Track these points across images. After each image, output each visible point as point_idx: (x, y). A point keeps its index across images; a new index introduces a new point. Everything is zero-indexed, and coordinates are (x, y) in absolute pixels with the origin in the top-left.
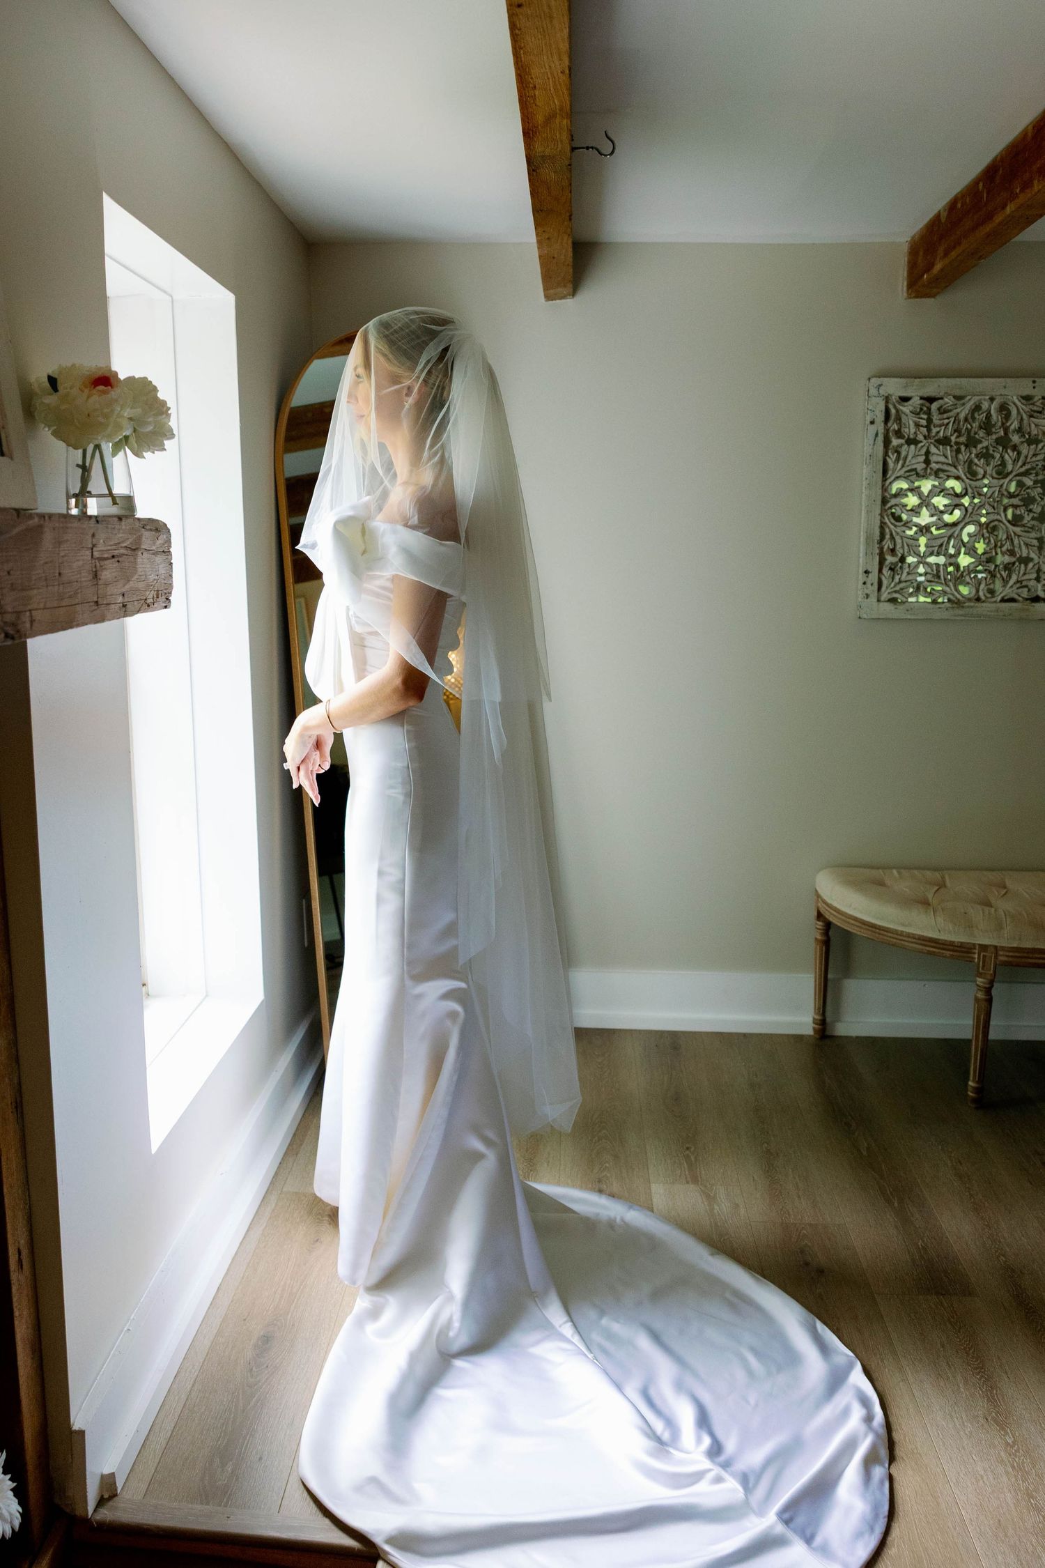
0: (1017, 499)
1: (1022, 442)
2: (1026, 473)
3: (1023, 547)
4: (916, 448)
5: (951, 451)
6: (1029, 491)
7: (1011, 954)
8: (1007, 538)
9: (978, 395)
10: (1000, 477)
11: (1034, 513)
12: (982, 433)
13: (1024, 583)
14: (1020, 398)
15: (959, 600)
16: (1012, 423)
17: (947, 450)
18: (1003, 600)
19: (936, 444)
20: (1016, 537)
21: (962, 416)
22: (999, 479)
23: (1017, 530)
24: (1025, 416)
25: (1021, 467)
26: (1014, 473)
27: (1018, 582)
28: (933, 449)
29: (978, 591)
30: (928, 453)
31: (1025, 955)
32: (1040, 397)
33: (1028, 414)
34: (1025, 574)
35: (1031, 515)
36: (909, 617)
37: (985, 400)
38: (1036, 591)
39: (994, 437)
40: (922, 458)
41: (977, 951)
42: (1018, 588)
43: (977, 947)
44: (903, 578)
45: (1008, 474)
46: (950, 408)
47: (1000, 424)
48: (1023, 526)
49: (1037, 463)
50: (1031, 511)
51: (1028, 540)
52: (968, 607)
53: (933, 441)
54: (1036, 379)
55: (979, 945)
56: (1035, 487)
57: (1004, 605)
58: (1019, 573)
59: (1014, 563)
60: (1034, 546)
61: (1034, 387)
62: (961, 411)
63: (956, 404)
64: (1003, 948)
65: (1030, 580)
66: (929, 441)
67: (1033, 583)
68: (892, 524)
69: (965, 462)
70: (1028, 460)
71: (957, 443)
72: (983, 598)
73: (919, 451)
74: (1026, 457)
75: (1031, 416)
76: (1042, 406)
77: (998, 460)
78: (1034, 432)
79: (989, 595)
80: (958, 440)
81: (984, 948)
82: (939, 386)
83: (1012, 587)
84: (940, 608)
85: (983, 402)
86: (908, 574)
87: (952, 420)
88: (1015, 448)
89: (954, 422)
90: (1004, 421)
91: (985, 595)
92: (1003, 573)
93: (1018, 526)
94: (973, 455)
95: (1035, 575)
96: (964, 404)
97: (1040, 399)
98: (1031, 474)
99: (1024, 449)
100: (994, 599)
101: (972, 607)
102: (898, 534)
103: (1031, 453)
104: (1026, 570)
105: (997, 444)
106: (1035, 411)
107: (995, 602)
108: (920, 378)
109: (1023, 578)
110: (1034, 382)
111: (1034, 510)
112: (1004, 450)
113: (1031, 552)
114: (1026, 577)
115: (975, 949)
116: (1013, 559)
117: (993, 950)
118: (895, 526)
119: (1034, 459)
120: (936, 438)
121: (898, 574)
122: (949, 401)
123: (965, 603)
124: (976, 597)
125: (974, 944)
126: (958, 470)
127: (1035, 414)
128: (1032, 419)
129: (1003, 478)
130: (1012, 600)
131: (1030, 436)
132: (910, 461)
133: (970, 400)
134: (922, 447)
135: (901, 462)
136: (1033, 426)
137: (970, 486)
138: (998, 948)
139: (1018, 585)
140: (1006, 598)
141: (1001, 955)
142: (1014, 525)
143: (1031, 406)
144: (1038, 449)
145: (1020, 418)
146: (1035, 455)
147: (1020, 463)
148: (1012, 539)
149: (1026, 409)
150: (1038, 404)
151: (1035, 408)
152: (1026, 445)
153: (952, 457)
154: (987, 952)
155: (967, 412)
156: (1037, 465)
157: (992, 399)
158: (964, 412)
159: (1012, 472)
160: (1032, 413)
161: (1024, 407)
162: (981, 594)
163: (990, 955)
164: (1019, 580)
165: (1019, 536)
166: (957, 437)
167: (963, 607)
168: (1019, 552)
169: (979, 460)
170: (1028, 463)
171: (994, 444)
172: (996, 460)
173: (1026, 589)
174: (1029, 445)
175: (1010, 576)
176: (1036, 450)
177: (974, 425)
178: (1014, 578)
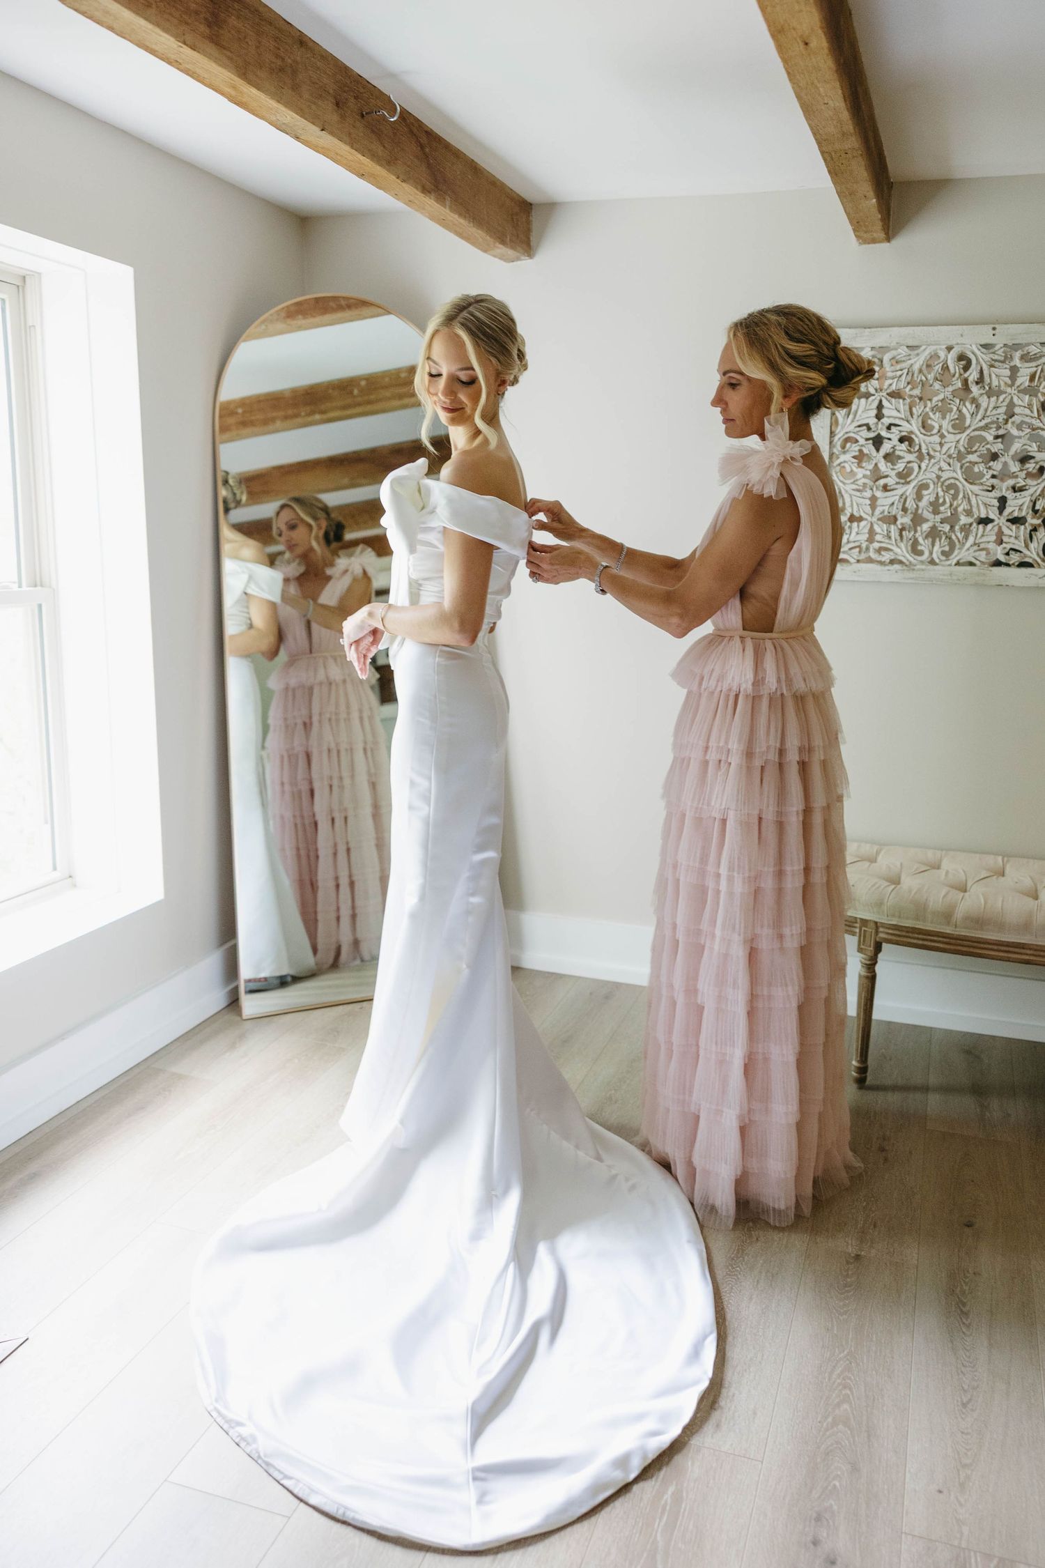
0: (975, 455)
1: (982, 394)
2: (986, 428)
3: (982, 507)
4: (867, 402)
5: (904, 405)
6: (988, 446)
7: (890, 931)
8: (964, 497)
9: (932, 345)
10: (957, 432)
11: (994, 470)
12: (937, 386)
13: (982, 546)
14: (980, 347)
15: (910, 562)
16: (970, 374)
17: (899, 403)
18: (958, 564)
19: (888, 397)
20: (974, 496)
21: (916, 368)
22: (954, 434)
23: (975, 488)
24: (985, 367)
25: (980, 421)
26: (973, 428)
27: (975, 544)
28: (885, 403)
29: (931, 553)
30: (880, 407)
31: (904, 934)
32: (1002, 345)
33: (988, 363)
34: (983, 536)
35: (991, 472)
36: (856, 579)
37: (941, 349)
38: (996, 554)
39: (950, 389)
40: (875, 412)
41: (858, 925)
42: (975, 551)
43: (858, 920)
44: (852, 538)
45: (966, 429)
46: (903, 359)
47: (957, 375)
48: (982, 484)
49: (998, 416)
50: (990, 468)
51: (988, 501)
52: (919, 570)
53: (885, 394)
54: (996, 326)
55: (861, 919)
56: (994, 443)
57: (958, 568)
58: (976, 535)
59: (971, 525)
60: (993, 506)
61: (994, 335)
62: (915, 362)
63: (910, 355)
64: (883, 925)
65: (989, 542)
66: (881, 394)
67: (992, 546)
68: (841, 481)
69: (918, 417)
70: (988, 414)
71: (911, 396)
72: (937, 561)
73: (871, 404)
74: (986, 410)
75: (992, 366)
76: (1003, 355)
77: (955, 413)
78: (995, 383)
79: (944, 558)
80: (911, 393)
81: (864, 922)
82: (890, 336)
83: (968, 549)
84: (889, 570)
85: (938, 351)
86: (858, 534)
87: (905, 371)
88: (974, 400)
89: (907, 374)
90: (962, 371)
91: (939, 558)
92: (959, 534)
93: (975, 484)
94: (927, 409)
95: (994, 538)
96: (918, 355)
97: (1001, 348)
98: (991, 428)
99: (984, 401)
100: (949, 563)
101: (923, 570)
102: (846, 491)
103: (992, 406)
104: (984, 532)
105: (954, 397)
106: (996, 361)
107: (950, 565)
108: (869, 328)
109: (980, 541)
110: (994, 329)
111: (994, 468)
112: (962, 403)
113: (990, 512)
114: (984, 539)
115: (856, 923)
116: (970, 520)
117: (872, 925)
118: (844, 483)
119: (995, 412)
120: (889, 391)
121: (846, 534)
122: (903, 351)
123: (915, 565)
124: (929, 559)
125: (856, 918)
126: (911, 425)
127: (997, 364)
128: (992, 369)
129: (960, 433)
130: (971, 564)
131: (990, 388)
132: (860, 416)
133: (925, 350)
134: (874, 400)
135: (851, 416)
136: (993, 376)
137: (924, 441)
138: (879, 924)
139: (976, 548)
140: (961, 561)
141: (881, 932)
142: (971, 483)
143: (992, 356)
144: (999, 402)
145: (979, 368)
146: (996, 408)
147: (979, 417)
148: (969, 498)
149: (987, 358)
150: (1000, 352)
151: (996, 357)
152: (985, 397)
153: (904, 411)
154: (866, 927)
155: (921, 363)
156: (998, 419)
157: (949, 349)
158: (918, 362)
159: (969, 426)
160: (993, 362)
161: (984, 356)
162: (935, 556)
163: (870, 930)
164: (977, 542)
165: (976, 495)
166: (911, 390)
167: (914, 570)
168: (977, 512)
169: (935, 414)
170: (988, 417)
171: (951, 397)
172: (953, 414)
173: (984, 552)
174: (989, 397)
175: (966, 538)
176: (996, 403)
177: (929, 377)
178: (971, 540)
